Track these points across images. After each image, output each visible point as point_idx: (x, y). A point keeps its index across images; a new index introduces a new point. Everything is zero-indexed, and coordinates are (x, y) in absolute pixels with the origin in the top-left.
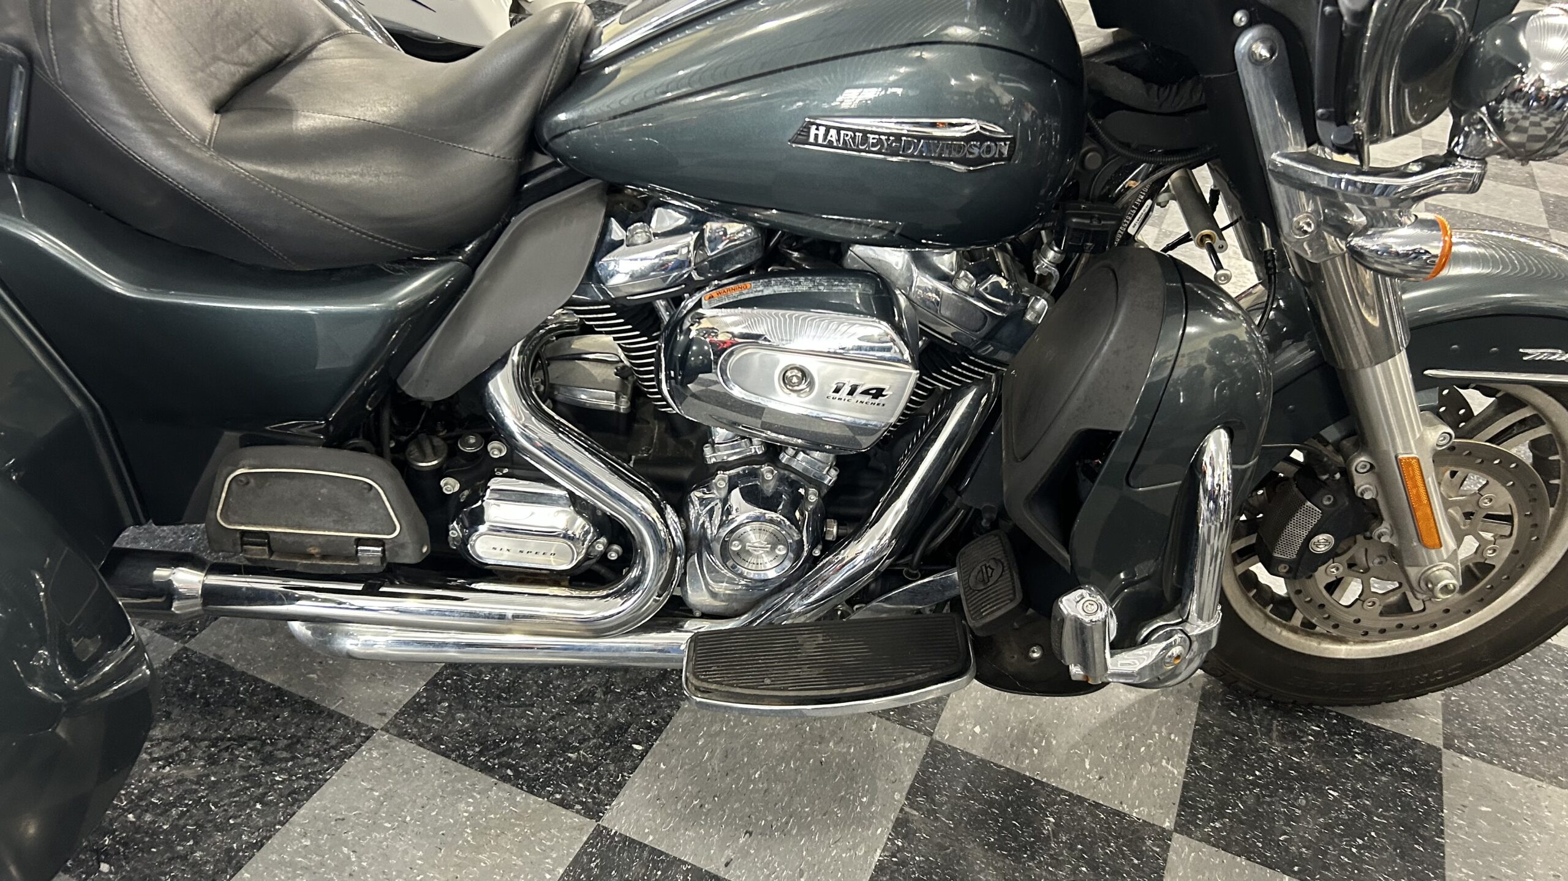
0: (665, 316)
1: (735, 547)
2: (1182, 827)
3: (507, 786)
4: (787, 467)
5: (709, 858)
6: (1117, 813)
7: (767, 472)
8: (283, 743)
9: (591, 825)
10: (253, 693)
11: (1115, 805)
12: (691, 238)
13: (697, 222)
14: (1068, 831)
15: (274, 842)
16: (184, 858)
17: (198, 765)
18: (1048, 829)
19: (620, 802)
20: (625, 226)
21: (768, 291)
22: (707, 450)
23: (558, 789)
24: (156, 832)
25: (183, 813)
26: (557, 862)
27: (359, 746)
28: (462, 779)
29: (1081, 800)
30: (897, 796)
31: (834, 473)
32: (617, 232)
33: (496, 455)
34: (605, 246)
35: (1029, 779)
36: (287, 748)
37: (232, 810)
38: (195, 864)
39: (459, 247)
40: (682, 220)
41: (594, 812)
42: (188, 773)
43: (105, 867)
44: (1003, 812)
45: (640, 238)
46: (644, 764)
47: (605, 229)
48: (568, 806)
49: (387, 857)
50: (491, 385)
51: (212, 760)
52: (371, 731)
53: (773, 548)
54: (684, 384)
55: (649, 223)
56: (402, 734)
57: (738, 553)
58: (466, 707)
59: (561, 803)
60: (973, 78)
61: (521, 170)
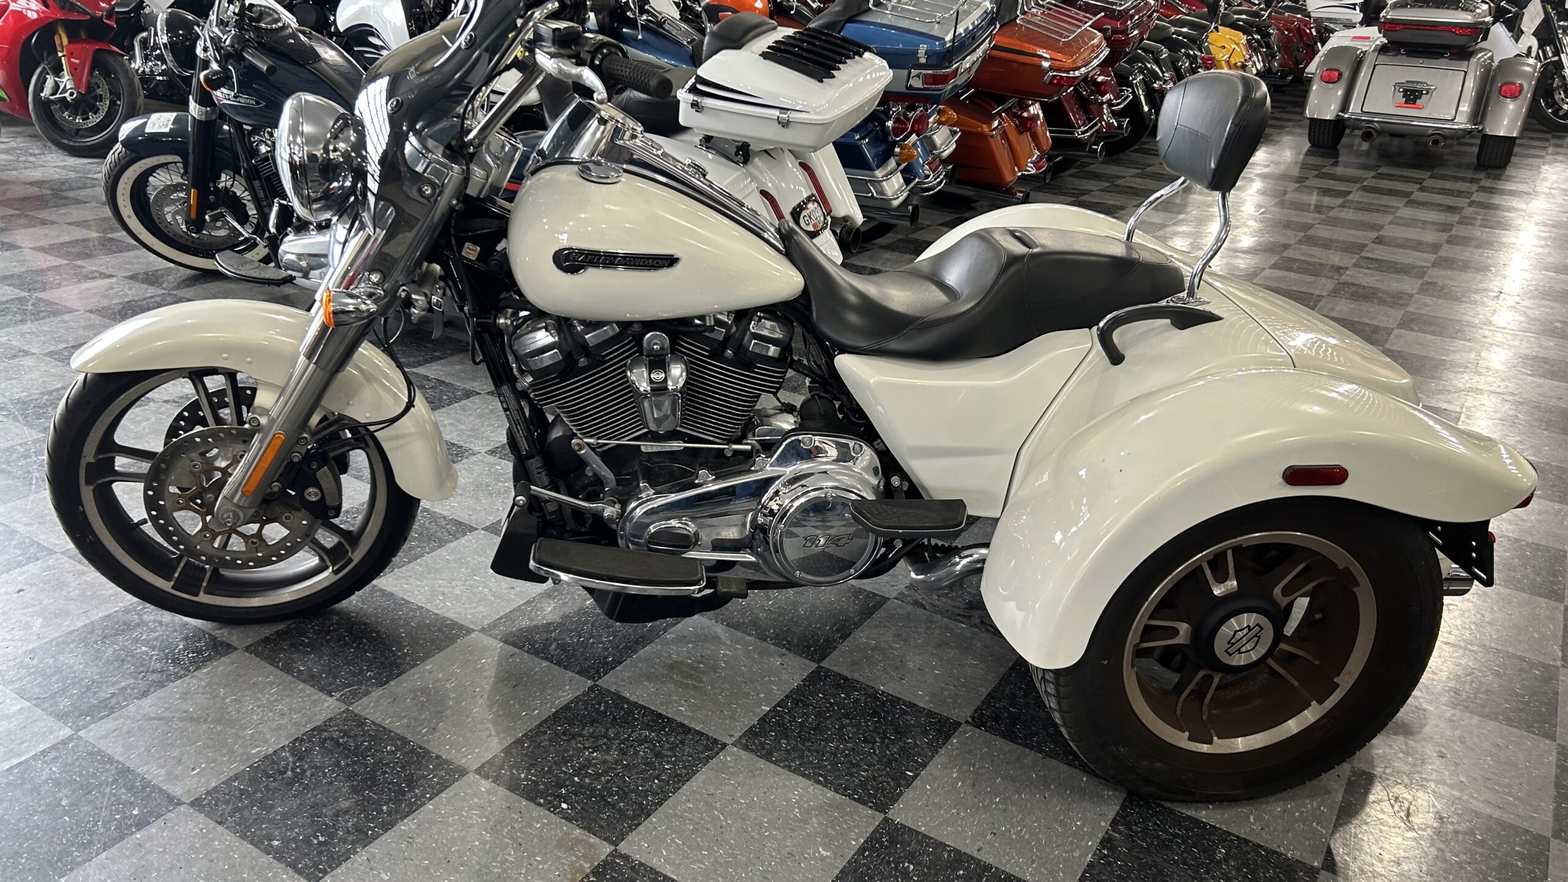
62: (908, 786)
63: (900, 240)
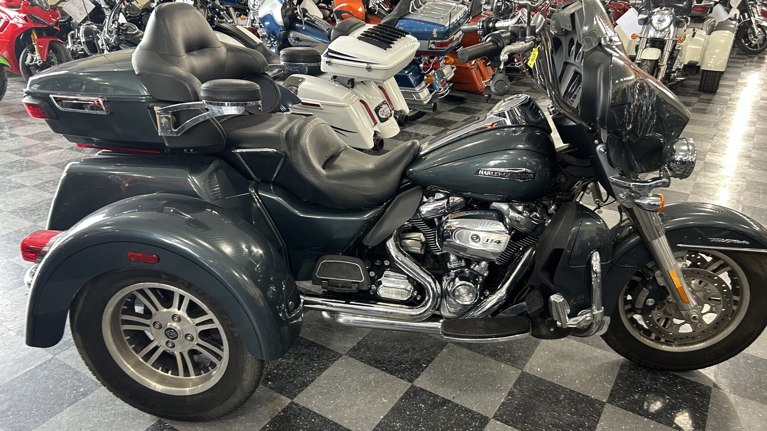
0: (437, 224)
1: (457, 293)
2: (609, 402)
3: (384, 372)
4: (473, 269)
5: (448, 396)
6: (587, 396)
7: (467, 271)
8: (315, 356)
9: (410, 384)
10: (305, 343)
11: (586, 394)
12: (446, 200)
13: (447, 197)
14: (568, 399)
15: (317, 380)
16: (291, 382)
17: (292, 360)
18: (561, 398)
19: (419, 379)
20: (427, 198)
21: (467, 214)
22: (448, 264)
23: (399, 374)
24: (283, 376)
25: (289, 372)
26: (400, 393)
27: (338, 358)
28: (370, 369)
29: (574, 391)
30: (510, 385)
31: (487, 272)
32: (425, 199)
33: (386, 264)
34: (422, 203)
35: (556, 384)
36: (317, 357)
37: (303, 372)
38: (294, 384)
39: (382, 204)
40: (442, 196)
41: (411, 381)
42: (289, 361)
43: (270, 383)
44: (546, 392)
45: (431, 201)
46: (426, 370)
47: (422, 199)
48: (403, 379)
49: (349, 387)
50: (387, 243)
51: (296, 359)
52: (342, 355)
53: (469, 294)
54: (442, 242)
55: (434, 197)
56: (351, 356)
57: (457, 296)
58: (369, 350)
59: (400, 378)
60: (525, 158)
61: (400, 183)
62: (423, 371)
63: (429, 119)
